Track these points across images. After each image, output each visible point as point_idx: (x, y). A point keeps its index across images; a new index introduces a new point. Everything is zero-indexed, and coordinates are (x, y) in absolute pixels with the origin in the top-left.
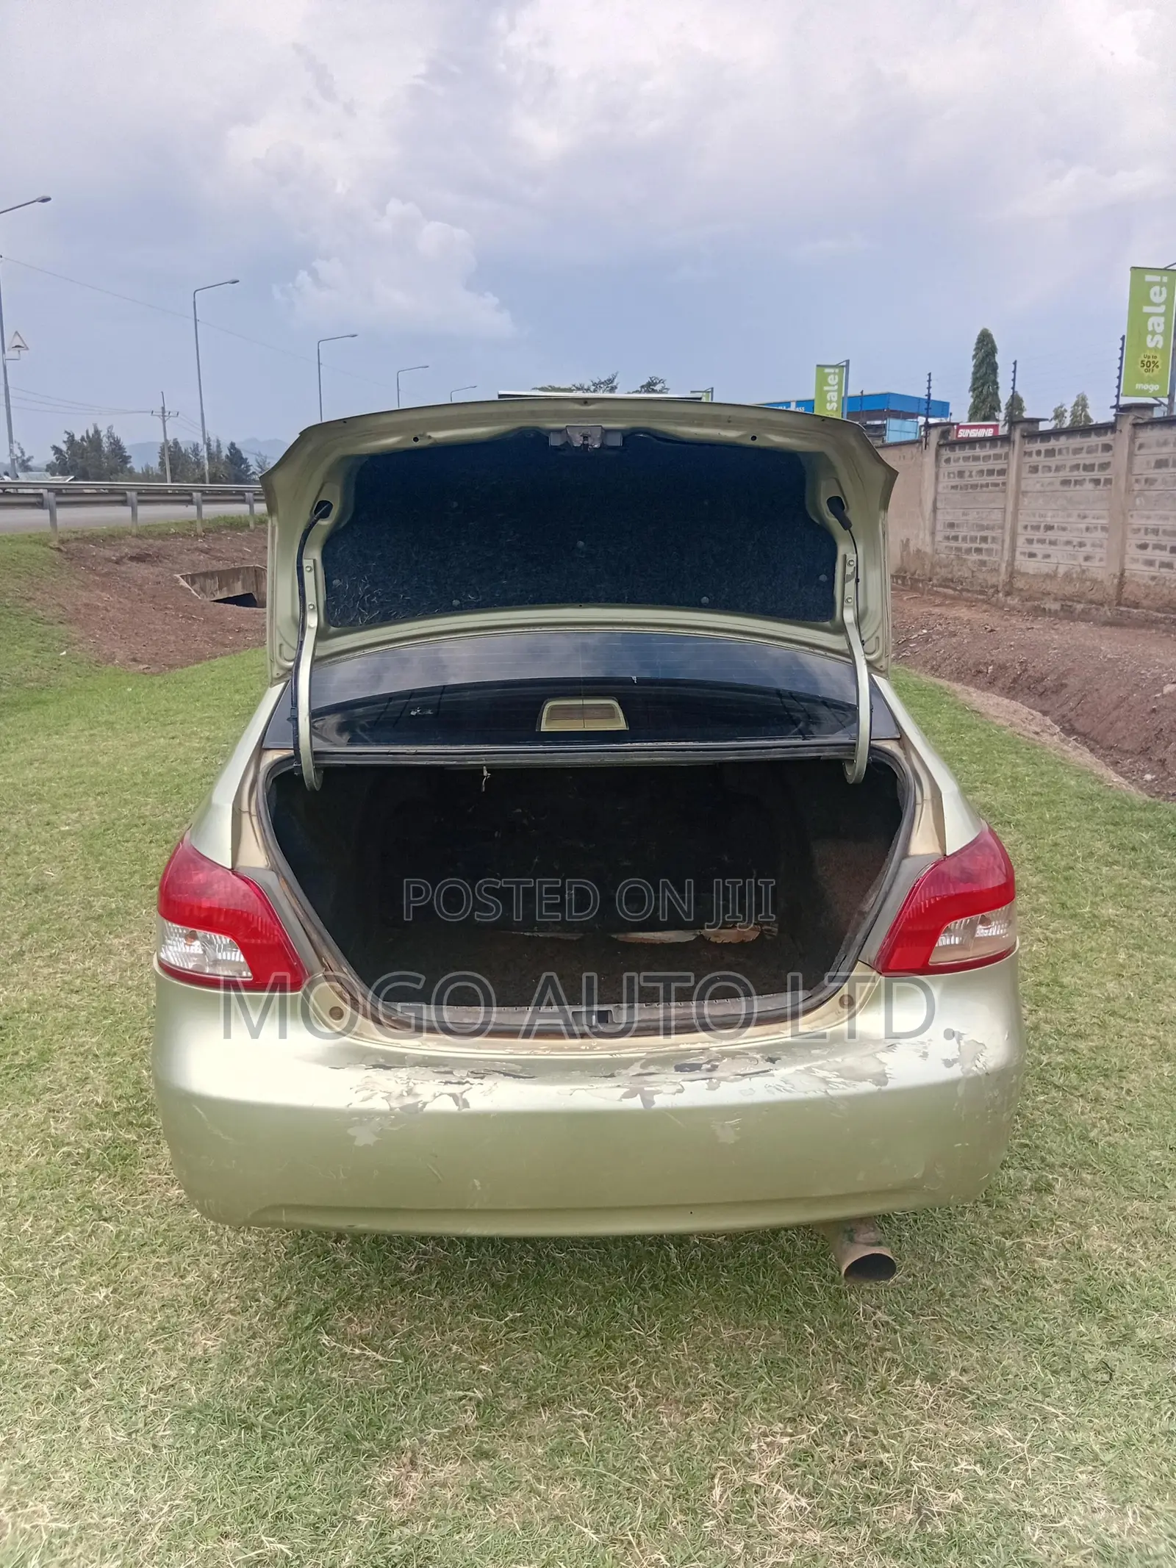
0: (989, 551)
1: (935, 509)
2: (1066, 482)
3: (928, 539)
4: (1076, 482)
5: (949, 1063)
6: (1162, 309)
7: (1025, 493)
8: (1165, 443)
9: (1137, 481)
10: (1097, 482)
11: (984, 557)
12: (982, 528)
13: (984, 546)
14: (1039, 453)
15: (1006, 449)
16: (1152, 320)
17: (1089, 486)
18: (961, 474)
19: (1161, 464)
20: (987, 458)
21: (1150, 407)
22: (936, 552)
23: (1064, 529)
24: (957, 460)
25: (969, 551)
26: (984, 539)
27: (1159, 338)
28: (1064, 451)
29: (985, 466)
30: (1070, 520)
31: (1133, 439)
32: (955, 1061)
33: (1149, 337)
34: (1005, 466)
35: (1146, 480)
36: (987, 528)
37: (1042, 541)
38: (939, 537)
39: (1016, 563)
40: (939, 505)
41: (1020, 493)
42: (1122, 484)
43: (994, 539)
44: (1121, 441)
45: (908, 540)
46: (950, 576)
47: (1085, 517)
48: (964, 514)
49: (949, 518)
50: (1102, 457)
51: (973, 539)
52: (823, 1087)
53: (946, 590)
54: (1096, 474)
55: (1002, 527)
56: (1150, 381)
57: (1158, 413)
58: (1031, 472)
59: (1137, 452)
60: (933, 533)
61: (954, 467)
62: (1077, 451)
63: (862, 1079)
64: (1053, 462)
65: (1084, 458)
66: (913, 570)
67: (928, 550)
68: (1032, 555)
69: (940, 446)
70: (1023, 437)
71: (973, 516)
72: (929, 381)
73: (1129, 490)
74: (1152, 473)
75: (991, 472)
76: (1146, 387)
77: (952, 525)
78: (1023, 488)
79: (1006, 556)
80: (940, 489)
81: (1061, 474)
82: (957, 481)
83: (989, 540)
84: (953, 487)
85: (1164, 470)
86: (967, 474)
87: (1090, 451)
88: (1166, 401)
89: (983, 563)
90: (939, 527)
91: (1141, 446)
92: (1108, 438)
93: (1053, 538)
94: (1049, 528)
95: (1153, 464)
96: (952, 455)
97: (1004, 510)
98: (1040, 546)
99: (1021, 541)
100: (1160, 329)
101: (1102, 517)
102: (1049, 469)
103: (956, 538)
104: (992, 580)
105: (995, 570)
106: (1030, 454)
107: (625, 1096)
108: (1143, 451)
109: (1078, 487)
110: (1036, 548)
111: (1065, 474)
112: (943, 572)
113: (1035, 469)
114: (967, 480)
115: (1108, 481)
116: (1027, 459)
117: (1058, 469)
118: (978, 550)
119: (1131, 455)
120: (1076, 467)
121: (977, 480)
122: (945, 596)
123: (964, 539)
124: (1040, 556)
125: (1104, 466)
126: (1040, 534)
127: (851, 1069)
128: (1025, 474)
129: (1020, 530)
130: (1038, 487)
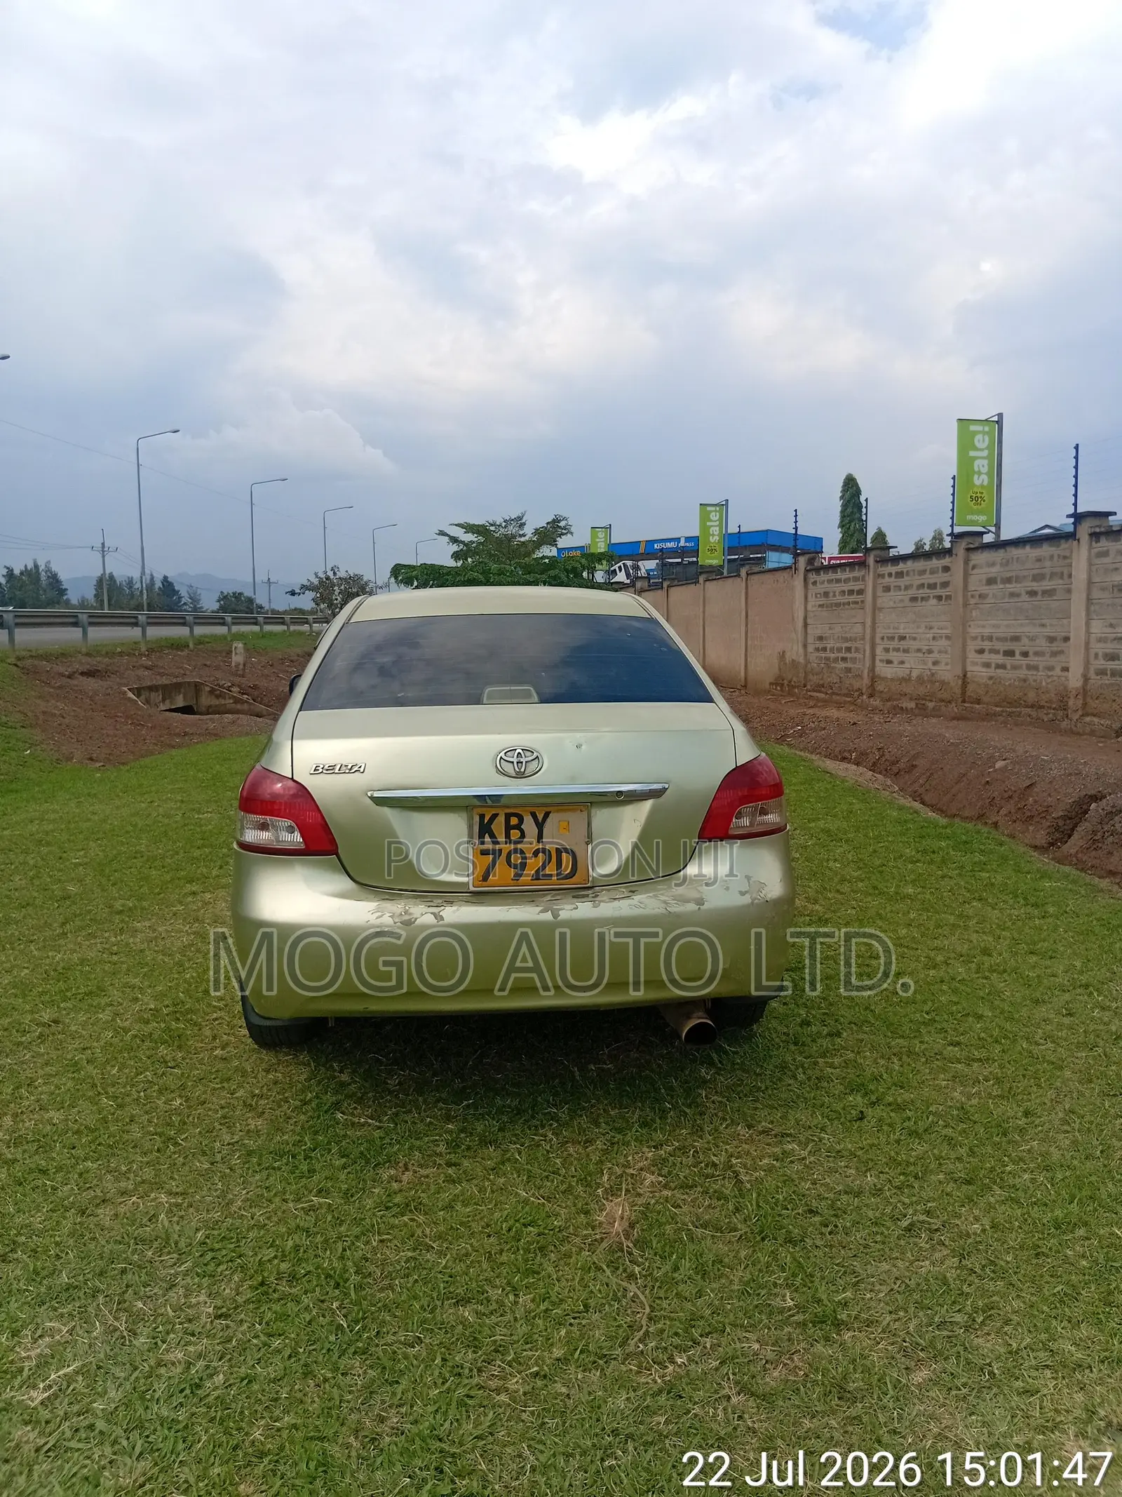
0: (854, 660)
1: (806, 625)
2: (914, 599)
3: (801, 650)
4: (923, 599)
5: (743, 894)
6: (985, 453)
7: (881, 609)
8: (993, 564)
9: (973, 596)
10: (939, 598)
11: (849, 665)
12: (846, 640)
13: (848, 655)
14: (890, 575)
15: (862, 573)
16: (977, 463)
17: (934, 602)
18: (826, 594)
19: (991, 581)
20: (847, 581)
21: (982, 534)
22: (808, 662)
23: (915, 639)
24: (823, 583)
25: (836, 660)
26: (848, 650)
27: (985, 477)
28: (911, 573)
29: (846, 588)
30: (920, 631)
31: (967, 561)
32: (746, 892)
33: (976, 477)
34: (863, 587)
35: (980, 596)
36: (850, 639)
37: (898, 650)
38: (810, 649)
39: (877, 669)
40: (809, 621)
41: (875, 609)
42: (961, 600)
43: (857, 650)
44: (957, 563)
45: (784, 652)
46: (821, 682)
47: (931, 628)
48: (830, 629)
49: (819, 632)
50: (941, 577)
51: (839, 650)
52: (663, 905)
53: (818, 694)
54: (939, 591)
55: (863, 639)
56: (979, 513)
57: (988, 538)
58: (884, 591)
59: (971, 572)
60: (805, 646)
61: (820, 588)
62: (923, 572)
63: (688, 901)
64: (902, 582)
65: (928, 579)
66: (790, 677)
67: (802, 660)
68: (889, 662)
69: (807, 571)
70: (877, 562)
71: (838, 629)
72: (796, 516)
73: (966, 605)
74: (985, 589)
75: (851, 592)
76: (975, 517)
77: (821, 638)
78: (878, 605)
79: (868, 663)
80: (809, 607)
81: (910, 592)
82: (823, 601)
83: (853, 650)
84: (820, 606)
85: (995, 587)
86: (831, 594)
87: (933, 572)
88: (993, 529)
89: (848, 670)
90: (810, 640)
91: (974, 567)
92: (946, 561)
93: (906, 647)
94: (902, 638)
95: (984, 582)
96: (818, 578)
97: (863, 624)
98: (895, 654)
99: (879, 650)
100: (985, 470)
101: (946, 628)
102: (899, 588)
103: (825, 649)
104: (857, 685)
105: (860, 676)
106: (882, 576)
107: (542, 912)
108: (975, 571)
109: (924, 603)
110: (894, 656)
111: (912, 592)
112: (815, 679)
113: (887, 589)
114: (832, 600)
115: (948, 597)
116: (880, 581)
117: (907, 588)
118: (844, 659)
119: (966, 576)
120: (922, 586)
121: (839, 599)
122: (818, 700)
123: (832, 650)
124: (896, 662)
125: (945, 585)
126: (895, 644)
127: (681, 895)
128: (880, 592)
129: (878, 640)
130: (891, 604)
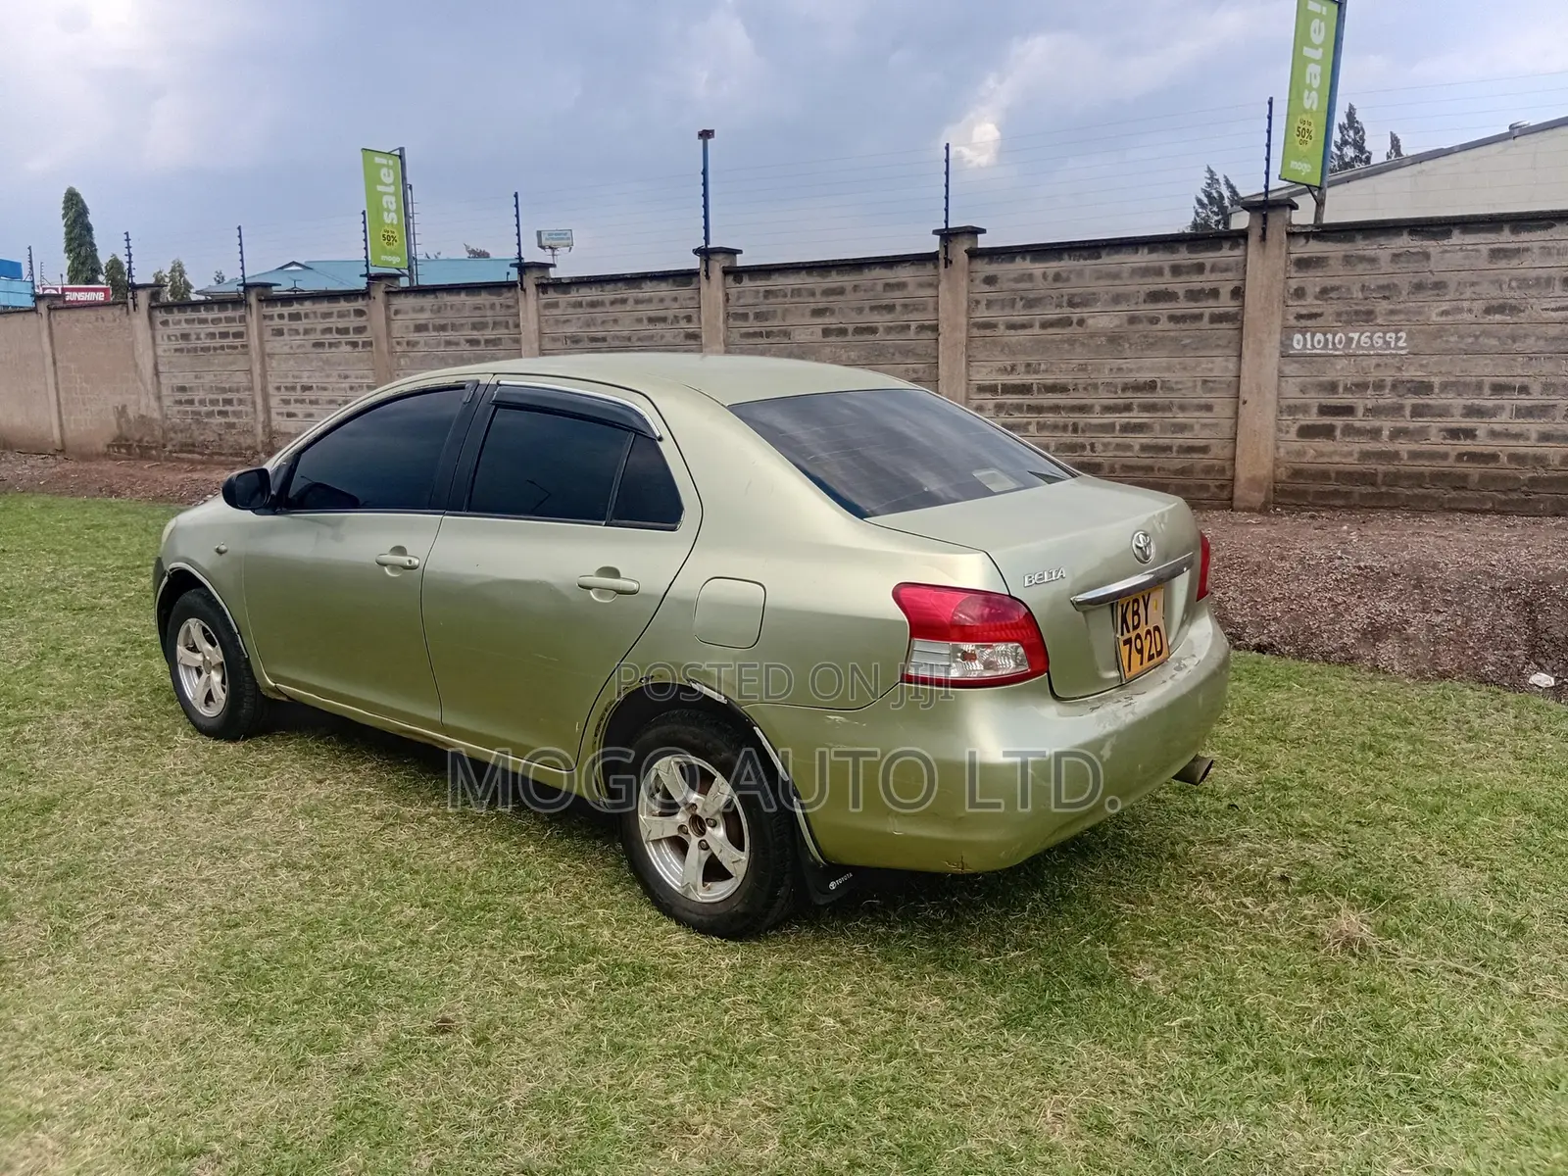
0: (236, 414)
1: (157, 373)
2: (318, 345)
3: (154, 404)
4: (331, 345)
6: (392, 189)
7: (271, 355)
8: (422, 310)
9: (398, 343)
10: (354, 345)
11: (232, 420)
12: (224, 390)
13: (228, 408)
14: (281, 317)
15: (241, 312)
16: (385, 199)
17: (348, 348)
18: (185, 337)
19: (420, 328)
20: (215, 321)
21: (396, 277)
22: (166, 417)
23: (325, 389)
24: (179, 322)
25: (210, 414)
26: (228, 402)
27: (393, 215)
28: (312, 315)
29: (212, 329)
30: (331, 380)
31: (387, 306)
33: (386, 214)
34: (242, 329)
35: (408, 343)
36: (231, 390)
37: (302, 401)
38: (167, 402)
39: (274, 423)
40: (161, 368)
41: (265, 356)
42: (384, 347)
43: (241, 402)
44: (377, 305)
45: (124, 407)
46: (190, 441)
47: (346, 377)
48: (196, 377)
49: (179, 382)
50: (353, 322)
51: (214, 402)
53: (190, 456)
54: (352, 337)
55: (251, 389)
56: (392, 254)
57: (404, 282)
58: (273, 335)
59: (393, 316)
60: (159, 398)
61: (172, 329)
62: (327, 315)
64: (301, 325)
65: (335, 322)
66: (137, 437)
67: (156, 415)
68: (290, 415)
69: (151, 308)
70: (260, 300)
71: (208, 379)
72: (128, 240)
73: (392, 352)
74: (414, 336)
75: (224, 335)
76: (389, 258)
77: (183, 389)
78: (268, 350)
79: (261, 417)
80: (160, 352)
81: (312, 337)
82: (182, 344)
83: (235, 402)
84: (176, 350)
85: (425, 334)
86: (193, 337)
87: (341, 315)
88: (406, 272)
89: (232, 426)
90: (165, 391)
91: (397, 312)
92: (360, 304)
93: (313, 398)
94: (306, 388)
95: (412, 328)
96: (170, 318)
97: (250, 371)
98: (298, 405)
99: (274, 402)
100: (393, 207)
101: (367, 378)
102: (297, 332)
103: (191, 402)
104: (247, 441)
105: (250, 432)
106: (271, 318)
108: (399, 317)
109: (333, 350)
110: (292, 408)
111: (317, 337)
112: (180, 437)
113: (279, 332)
114: (193, 343)
115: (365, 344)
116: (267, 322)
117: (306, 332)
118: (221, 413)
119: (388, 320)
120: (328, 330)
121: (209, 343)
122: (192, 462)
123: (202, 402)
124: (301, 416)
125: (360, 330)
126: (298, 394)
128: (267, 335)
129: (271, 390)
130: (286, 349)
